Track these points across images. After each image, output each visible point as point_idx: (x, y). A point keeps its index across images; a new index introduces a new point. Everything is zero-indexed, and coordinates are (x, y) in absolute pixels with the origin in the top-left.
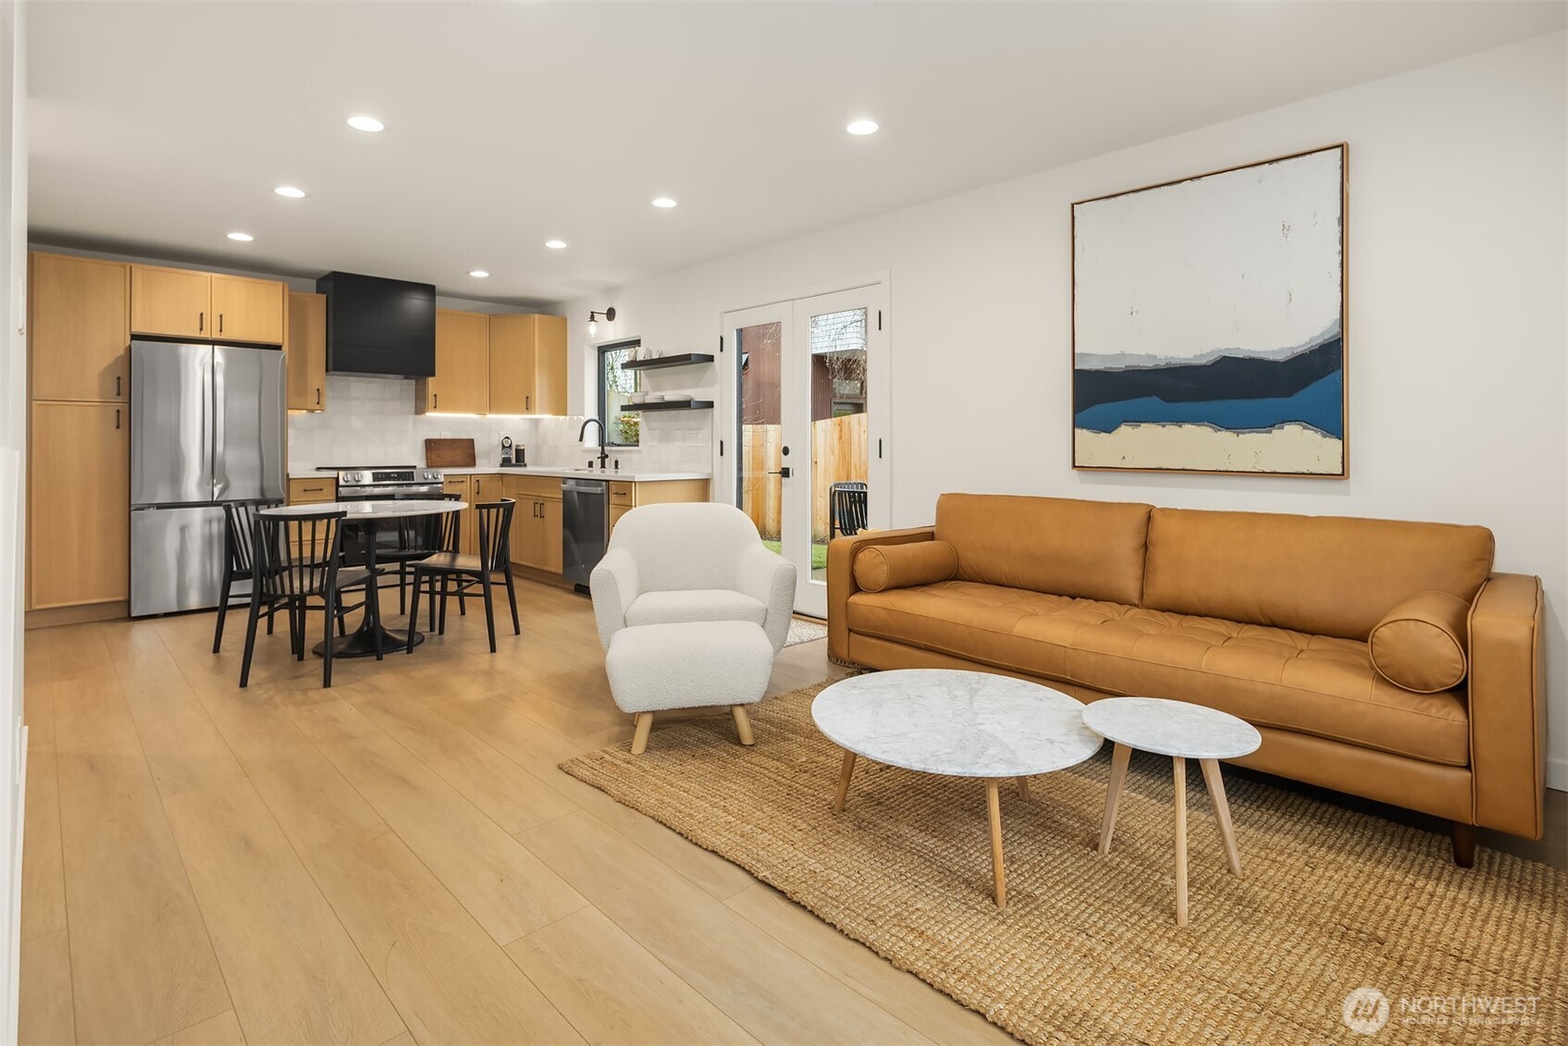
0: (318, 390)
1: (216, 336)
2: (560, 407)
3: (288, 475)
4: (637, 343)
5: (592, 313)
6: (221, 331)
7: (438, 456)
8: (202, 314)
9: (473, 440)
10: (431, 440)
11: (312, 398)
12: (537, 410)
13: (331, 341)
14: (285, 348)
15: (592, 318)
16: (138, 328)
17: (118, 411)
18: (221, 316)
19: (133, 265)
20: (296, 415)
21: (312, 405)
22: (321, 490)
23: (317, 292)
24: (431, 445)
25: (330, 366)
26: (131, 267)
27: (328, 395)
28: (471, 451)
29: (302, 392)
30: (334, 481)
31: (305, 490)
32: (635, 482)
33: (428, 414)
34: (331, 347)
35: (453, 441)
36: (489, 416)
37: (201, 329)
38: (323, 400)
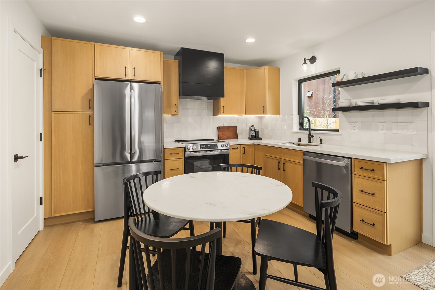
0: (176, 105)
1: (132, 78)
2: (277, 111)
3: (164, 146)
4: (338, 72)
5: (305, 59)
6: (134, 76)
7: (223, 134)
8: (126, 68)
9: (236, 127)
10: (220, 127)
11: (173, 109)
12: (268, 113)
13: (181, 81)
14: (162, 84)
15: (305, 62)
16: (98, 75)
17: (90, 116)
18: (134, 68)
19: (96, 43)
20: (167, 117)
21: (173, 112)
22: (178, 153)
23: (174, 59)
24: (220, 129)
25: (181, 93)
26: (95, 44)
27: (179, 107)
28: (236, 132)
29: (169, 106)
30: (183, 149)
31: (171, 154)
32: (386, 163)
33: (220, 115)
34: (181, 84)
35: (228, 127)
36: (244, 116)
37: (126, 75)
38: (178, 109)
